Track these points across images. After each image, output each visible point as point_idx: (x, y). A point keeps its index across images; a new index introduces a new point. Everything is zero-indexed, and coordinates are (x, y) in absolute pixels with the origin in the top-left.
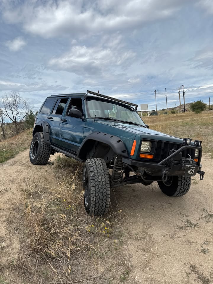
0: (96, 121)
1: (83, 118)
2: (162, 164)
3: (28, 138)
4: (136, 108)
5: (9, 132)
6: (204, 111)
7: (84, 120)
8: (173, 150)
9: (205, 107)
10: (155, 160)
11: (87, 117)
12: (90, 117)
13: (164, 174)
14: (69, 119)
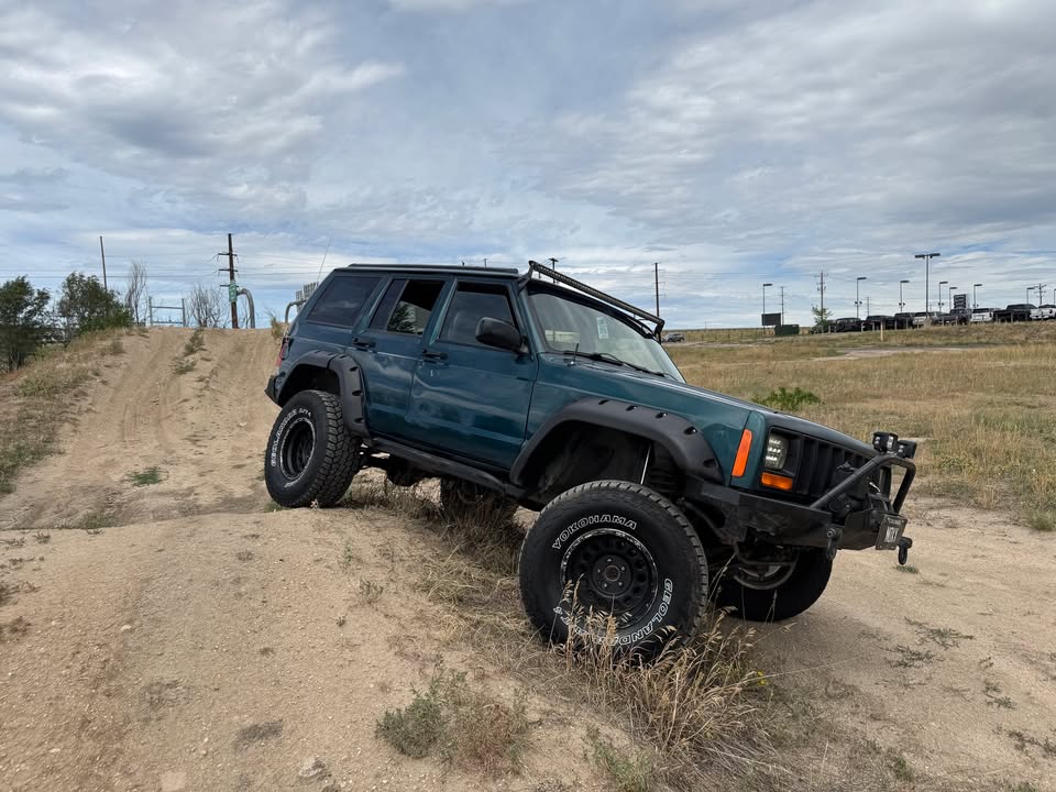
1: (525, 350)
2: (823, 507)
3: (32, 412)
4: (659, 328)
7: (527, 358)
8: (847, 465)
10: (798, 495)
11: (541, 348)
12: (550, 348)
13: (833, 539)
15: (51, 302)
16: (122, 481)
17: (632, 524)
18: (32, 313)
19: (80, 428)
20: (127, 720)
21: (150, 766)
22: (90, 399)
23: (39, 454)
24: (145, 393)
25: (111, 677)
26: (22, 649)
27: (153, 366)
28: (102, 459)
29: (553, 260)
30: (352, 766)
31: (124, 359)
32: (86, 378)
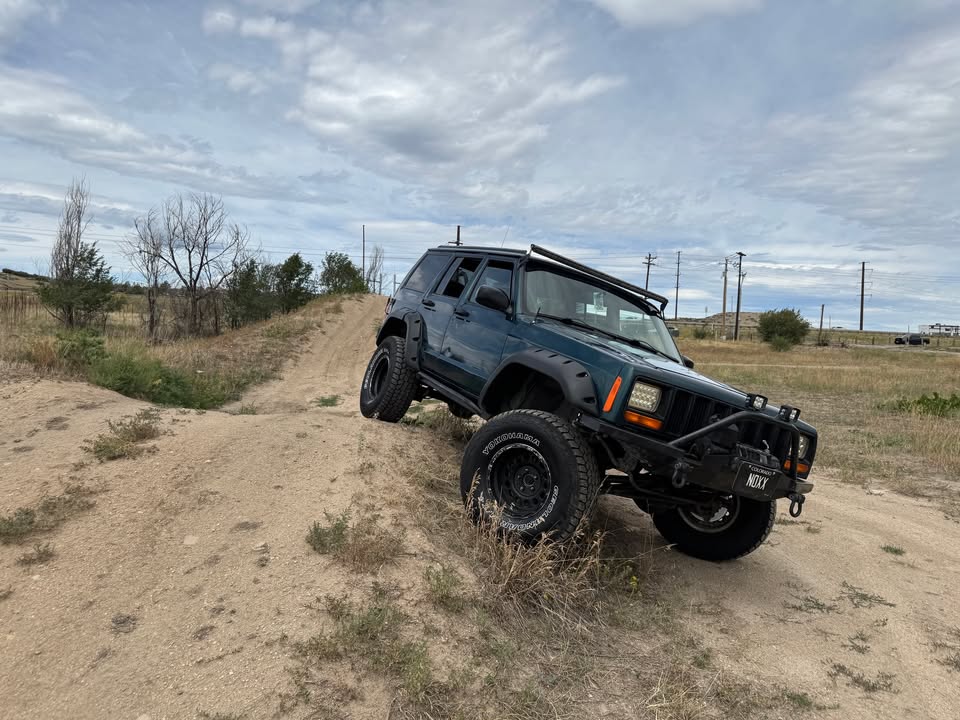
0: (540, 321)
1: (510, 311)
2: (679, 445)
3: (270, 348)
4: (663, 307)
5: (168, 320)
6: (798, 346)
7: (511, 318)
8: (715, 417)
9: (803, 334)
10: (663, 434)
11: (519, 310)
12: (528, 311)
13: (679, 470)
14: (476, 311)
15: (314, 273)
16: (311, 402)
17: (537, 442)
18: (301, 280)
19: (299, 363)
20: (183, 506)
21: (182, 530)
22: (310, 344)
23: (266, 378)
24: (351, 343)
25: (187, 484)
26: (148, 461)
27: (361, 324)
28: (305, 387)
29: (741, 254)
30: (283, 551)
31: (342, 317)
32: (312, 328)
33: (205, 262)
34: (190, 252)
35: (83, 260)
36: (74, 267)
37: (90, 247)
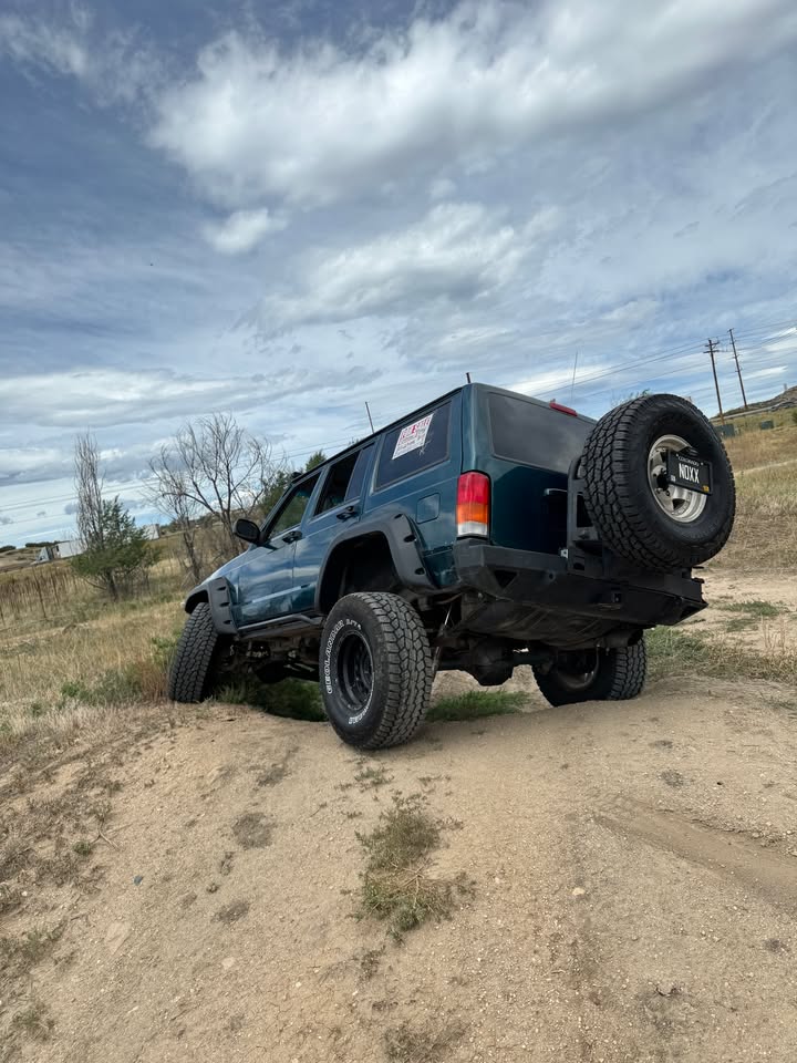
33: (232, 488)
34: (214, 482)
35: (110, 519)
36: (101, 529)
37: (113, 504)
